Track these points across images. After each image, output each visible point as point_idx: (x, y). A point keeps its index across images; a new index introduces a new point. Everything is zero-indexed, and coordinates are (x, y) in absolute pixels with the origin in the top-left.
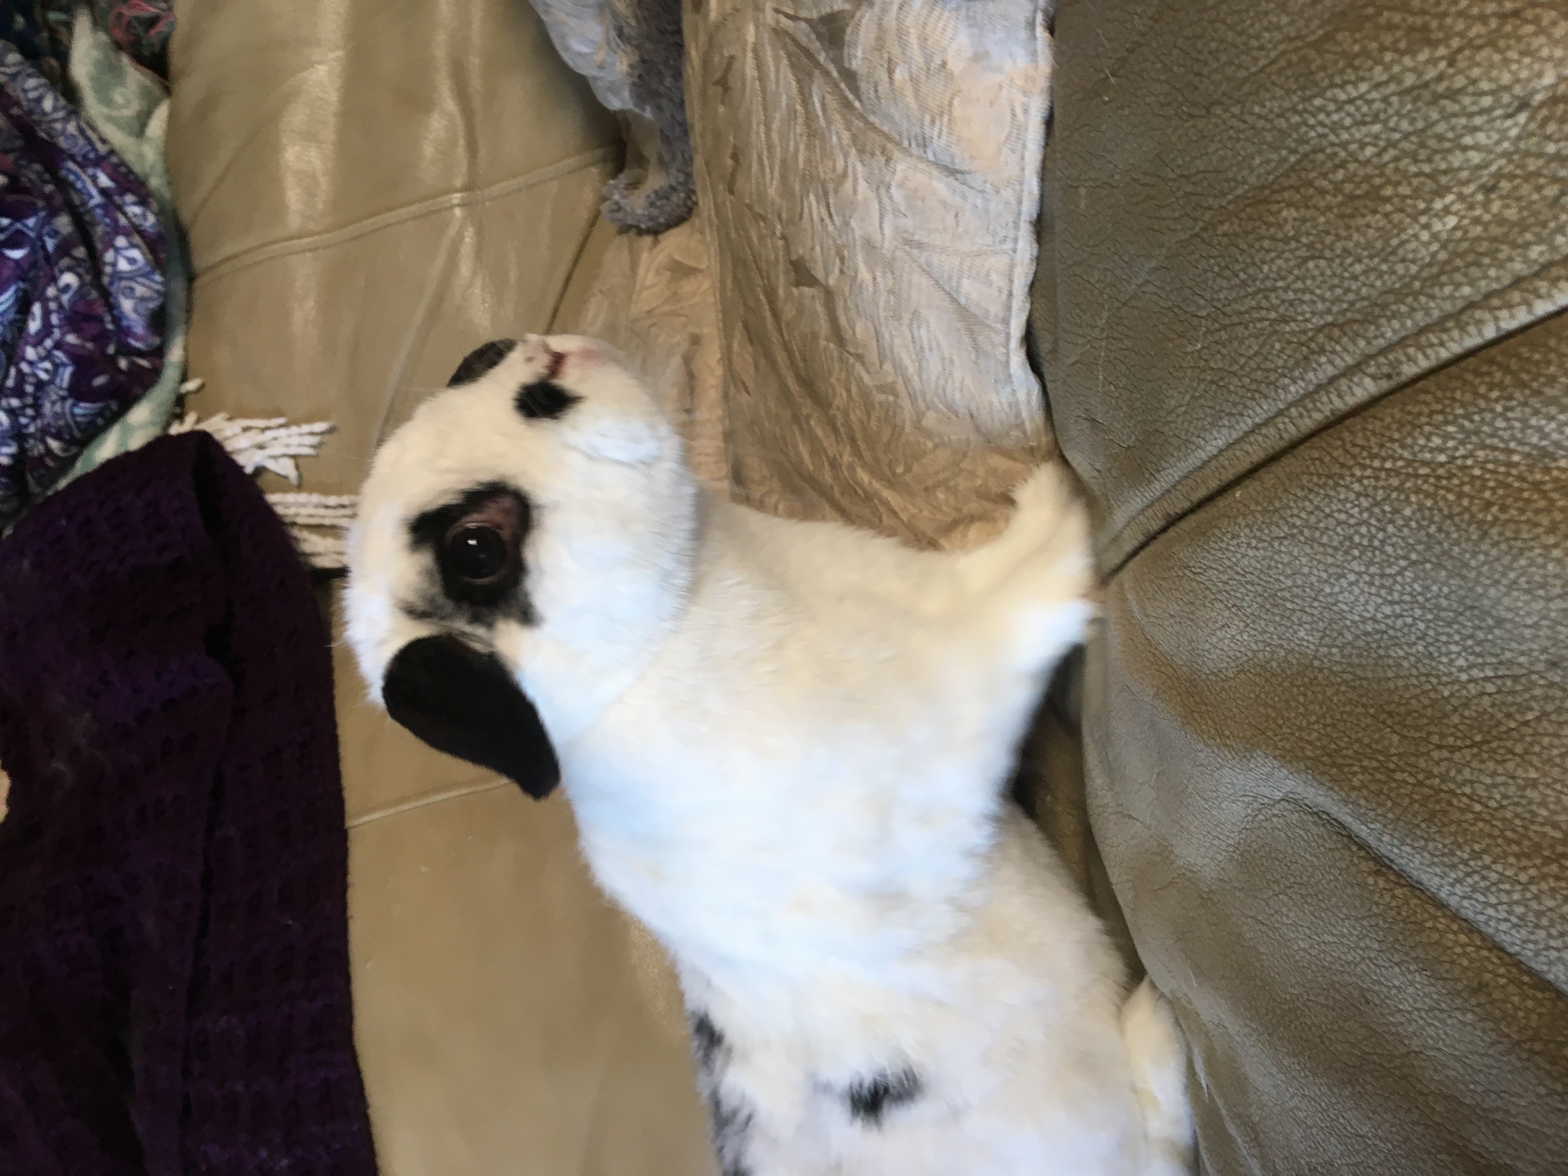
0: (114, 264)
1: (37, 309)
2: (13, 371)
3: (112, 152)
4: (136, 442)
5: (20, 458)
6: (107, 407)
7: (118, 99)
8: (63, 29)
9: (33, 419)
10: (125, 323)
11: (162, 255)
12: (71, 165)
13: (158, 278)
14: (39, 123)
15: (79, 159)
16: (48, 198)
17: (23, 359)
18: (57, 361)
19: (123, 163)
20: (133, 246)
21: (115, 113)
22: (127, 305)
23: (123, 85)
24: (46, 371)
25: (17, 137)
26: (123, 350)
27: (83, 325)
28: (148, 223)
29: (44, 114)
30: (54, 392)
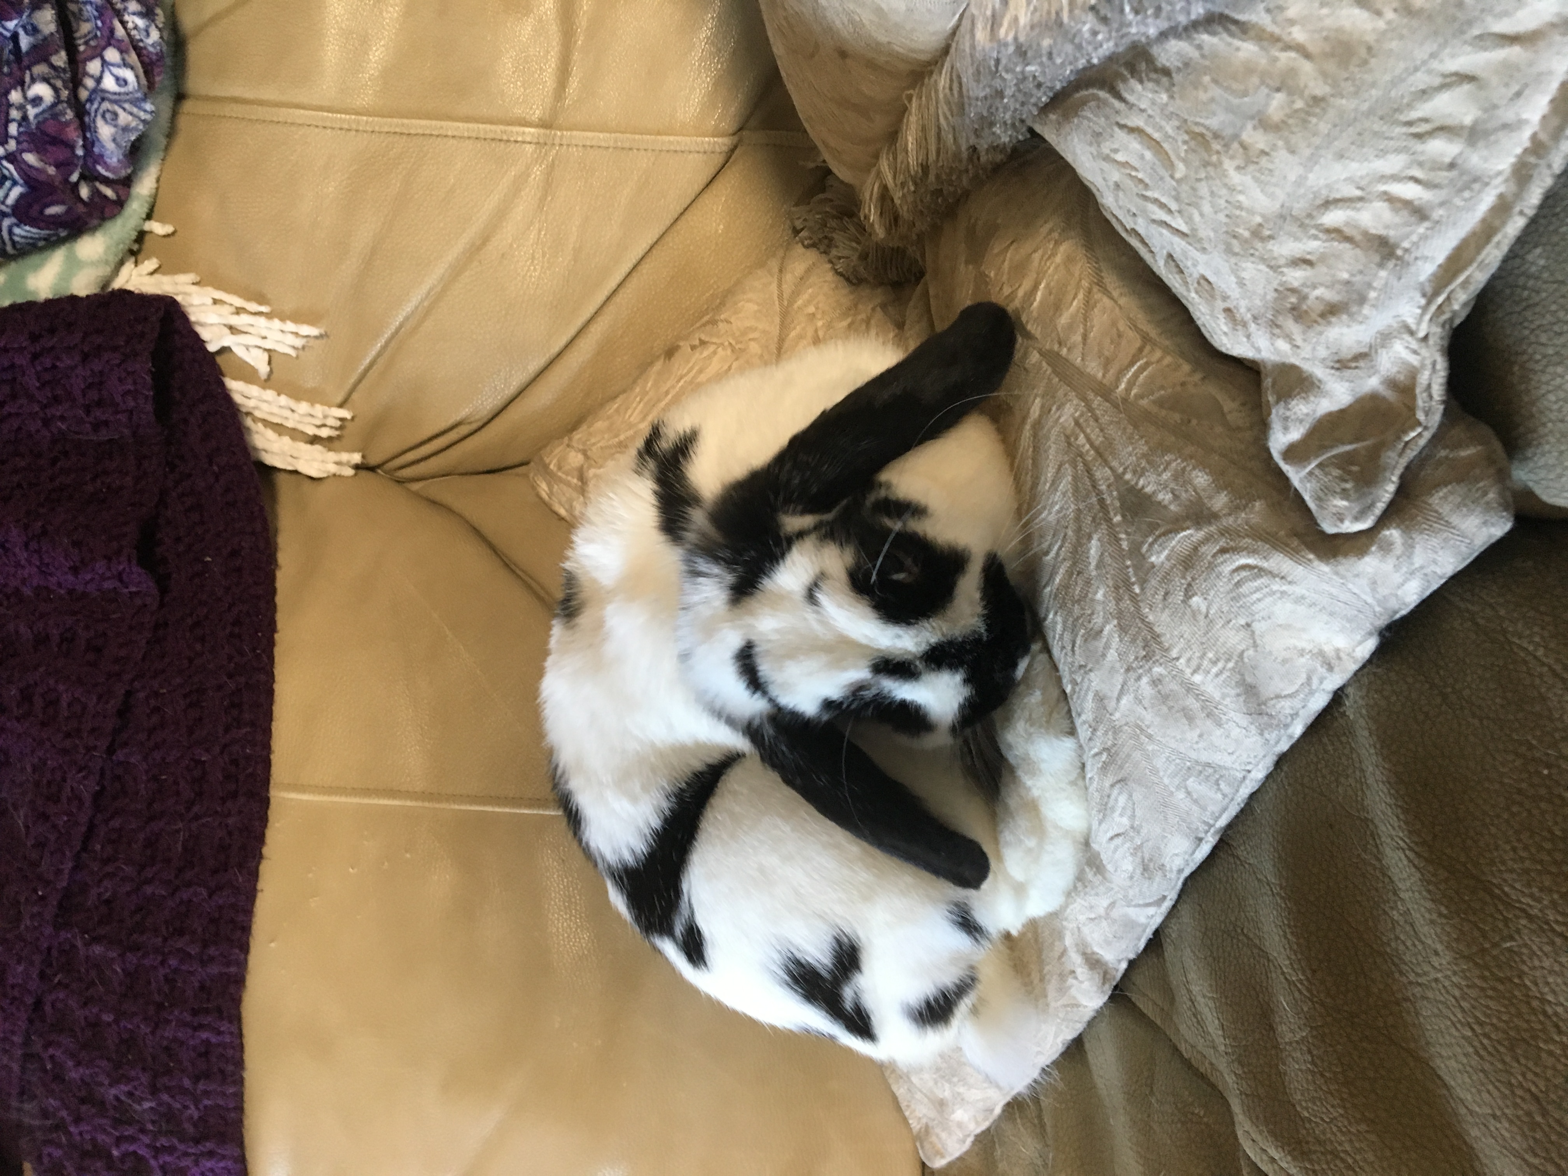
0: (99, 80)
6: (55, 234)
10: (96, 150)
11: (157, 79)
13: (148, 105)
18: (6, 173)
20: (125, 64)
22: (105, 131)
26: (87, 173)
27: (49, 148)
28: (150, 41)
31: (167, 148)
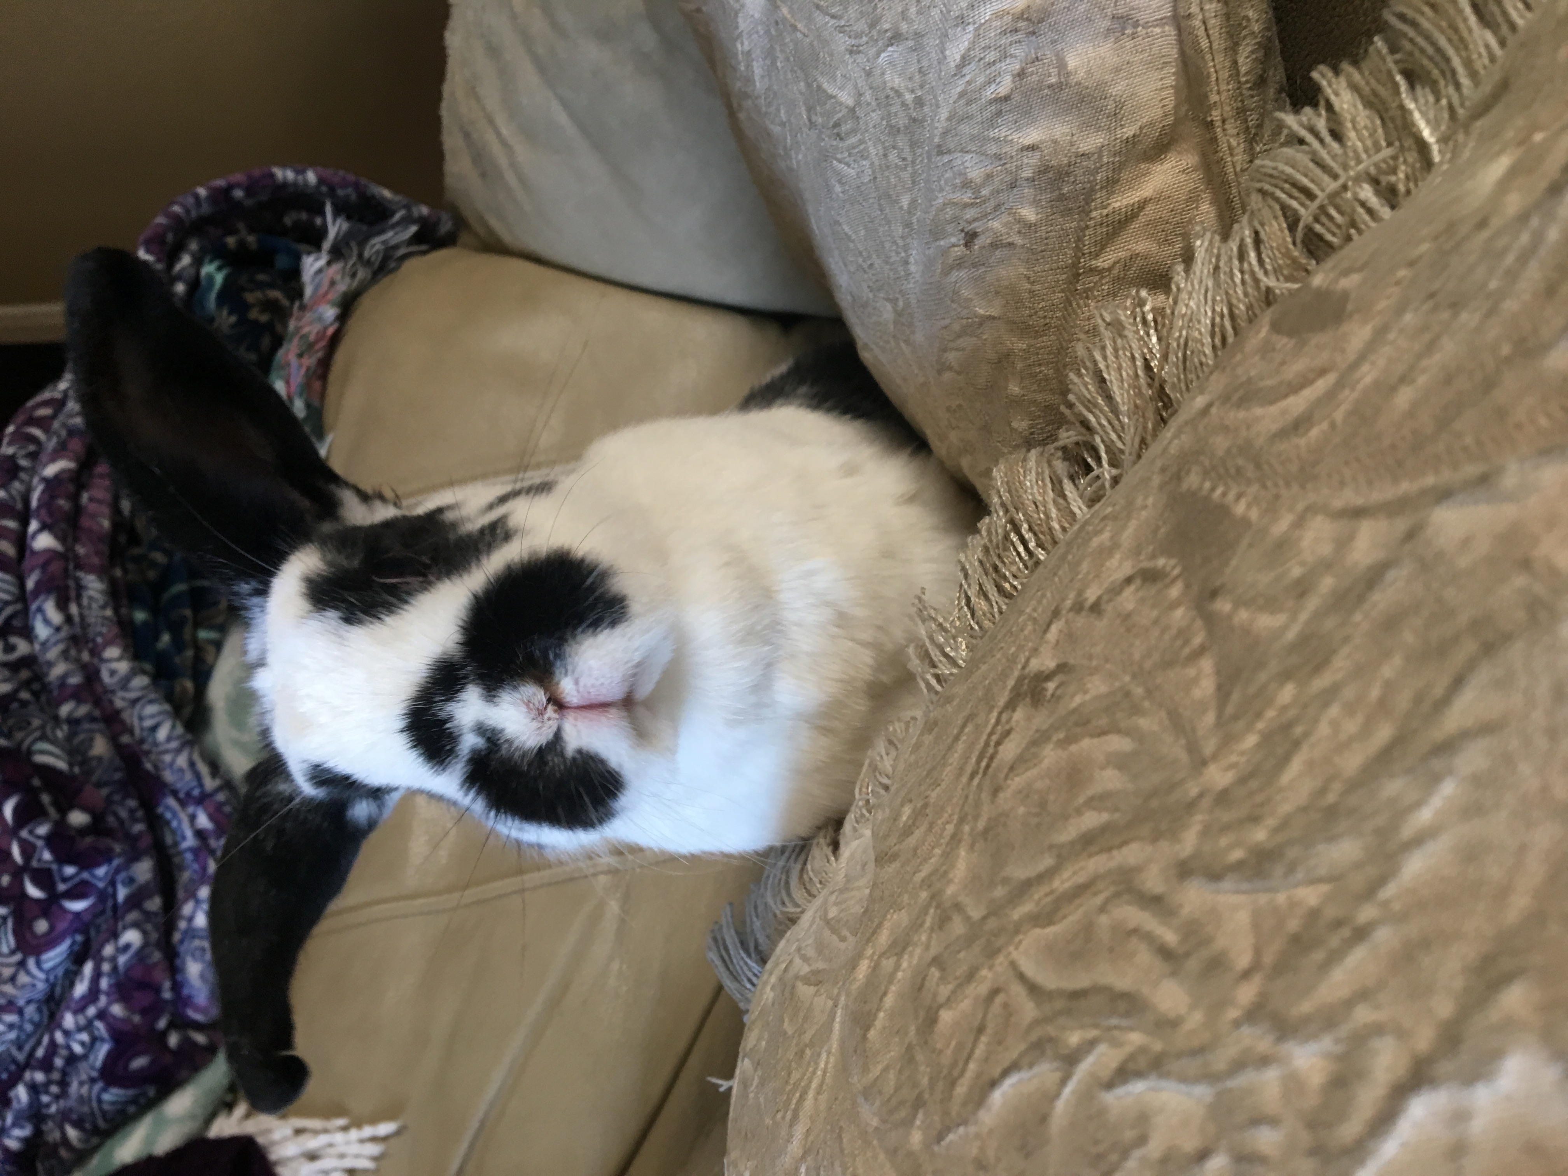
0: (190, 919)
1: (88, 968)
2: (46, 1040)
4: (164, 1144)
5: (32, 1144)
6: (144, 1094)
8: (211, 649)
9: (57, 1097)
12: (171, 801)
14: (147, 753)
15: (182, 795)
16: (132, 840)
17: (59, 1026)
18: (96, 1033)
22: (193, 969)
24: (83, 1044)
25: (117, 769)
26: (177, 1023)
27: (135, 993)
29: (156, 744)
30: (85, 1071)
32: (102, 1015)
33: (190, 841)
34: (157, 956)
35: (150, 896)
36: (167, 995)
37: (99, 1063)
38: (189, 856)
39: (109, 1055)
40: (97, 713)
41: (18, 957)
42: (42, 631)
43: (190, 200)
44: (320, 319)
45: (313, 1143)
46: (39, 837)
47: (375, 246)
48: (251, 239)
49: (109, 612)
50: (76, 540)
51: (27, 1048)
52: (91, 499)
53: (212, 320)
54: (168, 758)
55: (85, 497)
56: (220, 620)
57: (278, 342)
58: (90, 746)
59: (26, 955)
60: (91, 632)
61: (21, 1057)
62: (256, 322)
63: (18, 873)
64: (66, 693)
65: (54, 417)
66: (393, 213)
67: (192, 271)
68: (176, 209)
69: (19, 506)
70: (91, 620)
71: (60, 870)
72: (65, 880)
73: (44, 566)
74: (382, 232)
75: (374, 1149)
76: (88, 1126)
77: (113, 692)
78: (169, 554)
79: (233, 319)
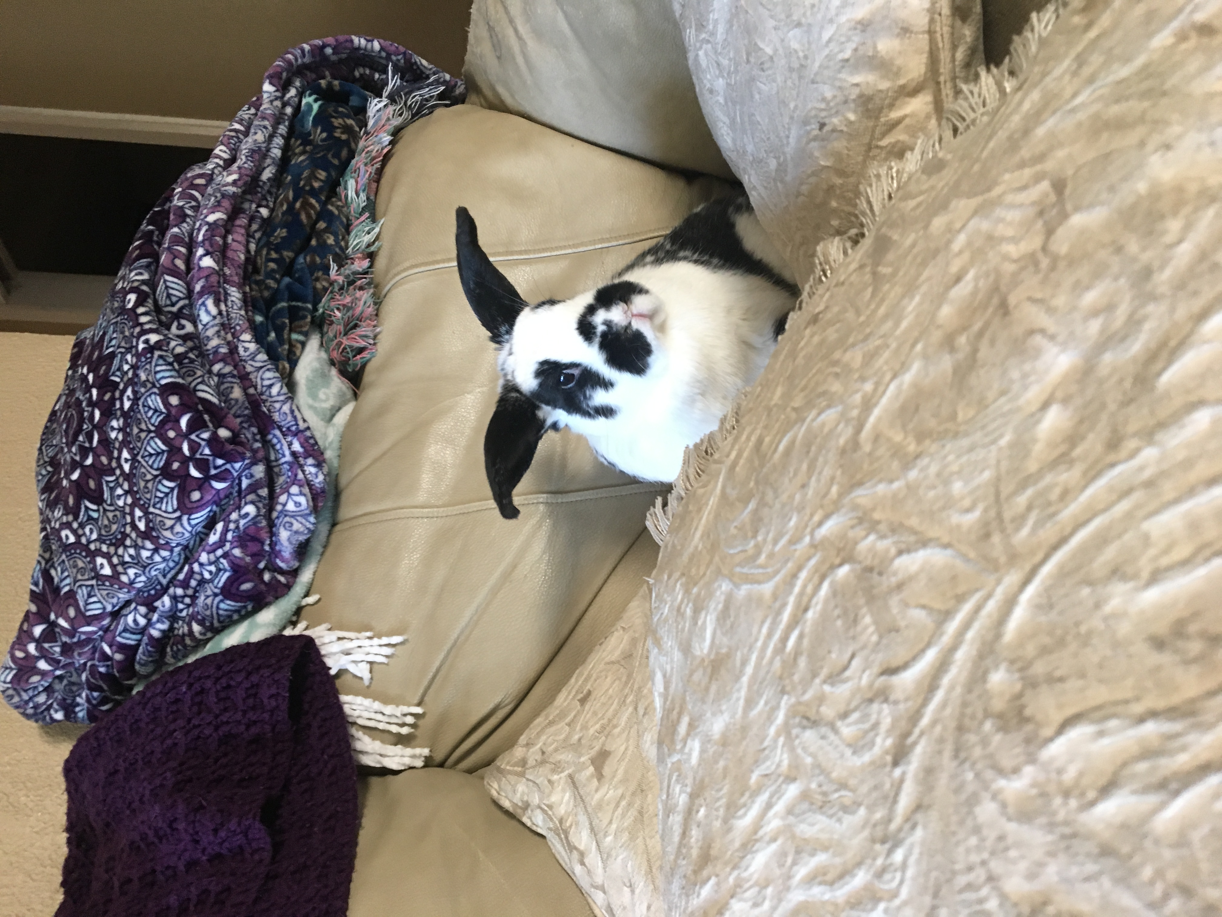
0: (284, 505)
1: (220, 526)
2: (186, 568)
3: (308, 428)
4: (256, 637)
5: (167, 634)
6: (245, 607)
7: (322, 395)
8: (299, 346)
9: (188, 606)
10: (277, 548)
11: (320, 504)
12: (277, 432)
13: (312, 519)
14: (265, 401)
15: (284, 430)
16: (255, 452)
17: (197, 560)
18: (221, 566)
19: (312, 437)
20: (301, 494)
21: (317, 405)
22: (284, 535)
23: (328, 388)
24: (211, 572)
25: (246, 408)
26: (270, 567)
27: (249, 543)
28: (317, 481)
29: (271, 397)
30: (210, 589)
31: (322, 554)
32: (225, 555)
33: (288, 458)
34: (264, 523)
35: (262, 488)
36: (267, 548)
37: (221, 585)
38: (286, 466)
39: (229, 578)
40: (235, 372)
41: (178, 514)
42: (204, 318)
43: (298, 52)
44: (380, 143)
45: (347, 645)
46: (203, 439)
47: (416, 97)
48: (336, 83)
49: (243, 312)
50: (225, 264)
51: (169, 576)
52: (233, 240)
53: (309, 134)
54: (277, 405)
55: (230, 238)
56: (305, 329)
57: (352, 155)
58: (231, 392)
59: (183, 514)
60: (234, 323)
61: (164, 582)
62: (339, 139)
63: (185, 461)
64: (218, 358)
65: (206, 186)
66: (428, 77)
67: (296, 99)
68: (290, 56)
69: (187, 239)
70: (233, 315)
71: (214, 460)
72: (216, 468)
73: (207, 277)
74: (419, 89)
75: (388, 651)
76: (208, 624)
77: (245, 361)
78: (278, 282)
79: (324, 135)
